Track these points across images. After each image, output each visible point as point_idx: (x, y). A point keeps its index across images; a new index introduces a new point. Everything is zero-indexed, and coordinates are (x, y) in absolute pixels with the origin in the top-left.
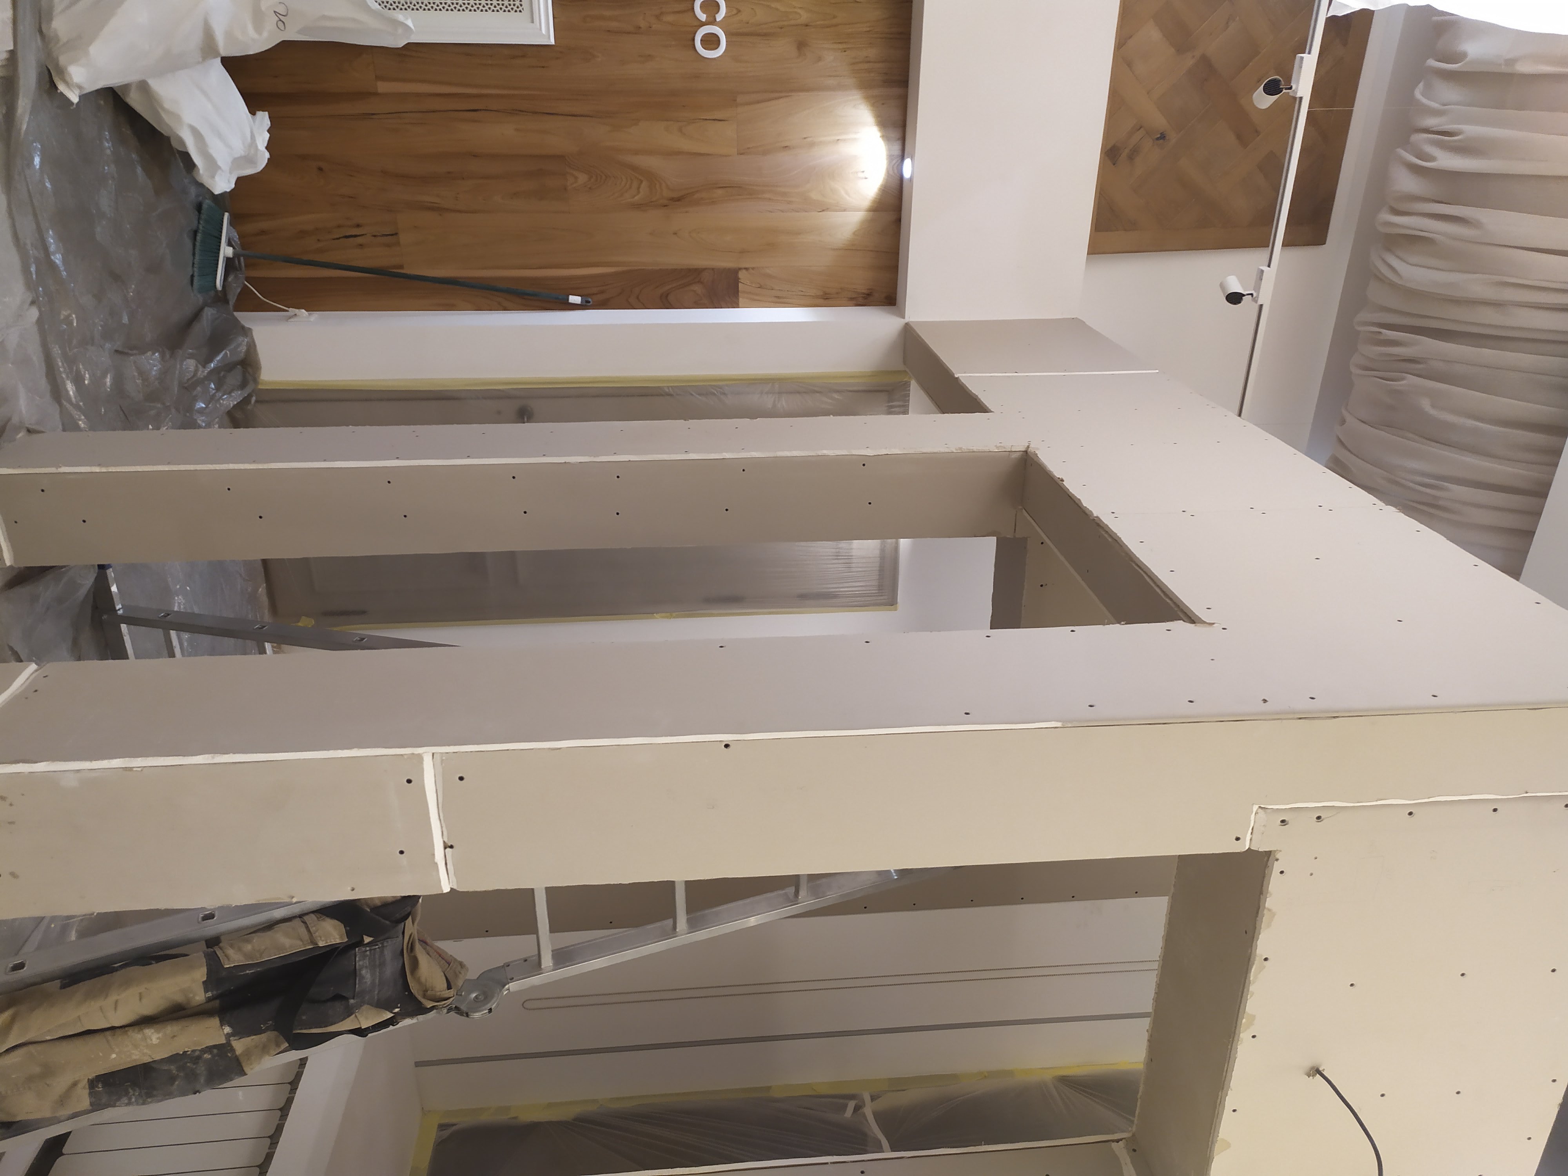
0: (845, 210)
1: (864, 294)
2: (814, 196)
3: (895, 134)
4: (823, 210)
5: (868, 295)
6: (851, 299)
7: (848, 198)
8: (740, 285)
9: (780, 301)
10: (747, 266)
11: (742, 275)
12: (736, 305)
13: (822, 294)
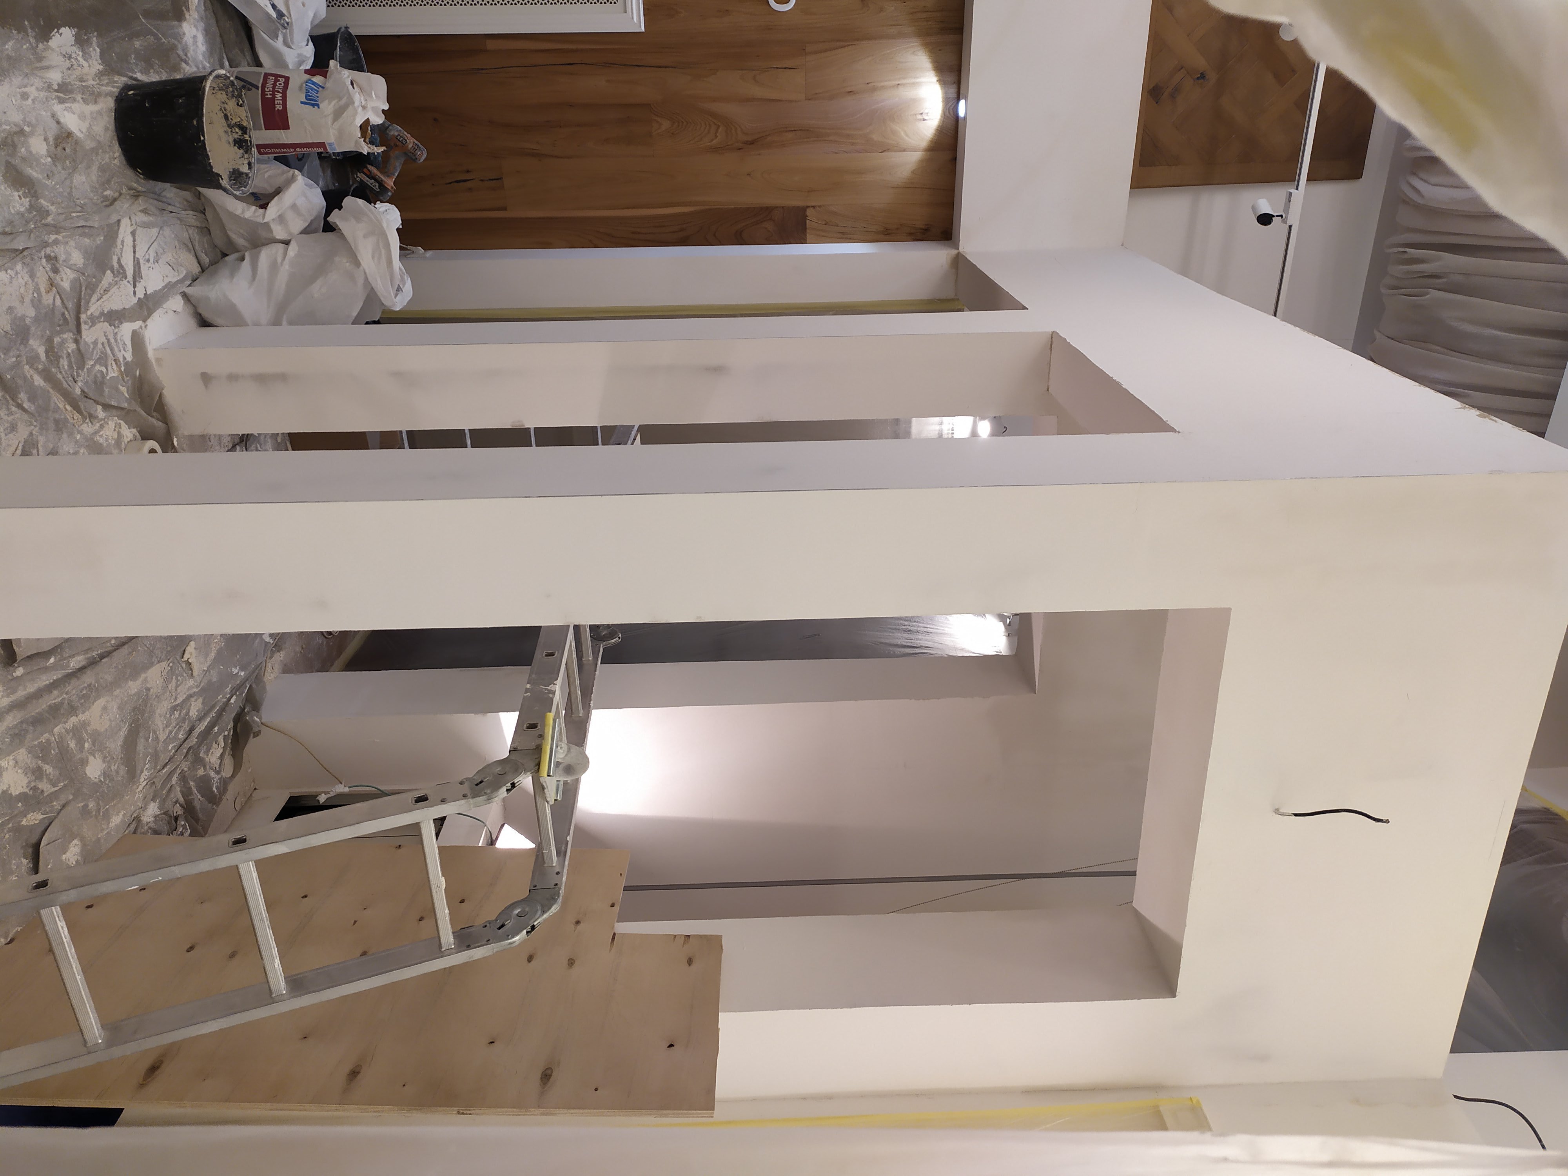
0: (904, 151)
1: (922, 229)
2: (875, 137)
3: (951, 78)
4: (885, 151)
5: (926, 230)
6: (910, 234)
7: (907, 138)
8: (807, 221)
9: (845, 237)
10: (814, 204)
11: (809, 212)
12: (803, 241)
13: (883, 230)
